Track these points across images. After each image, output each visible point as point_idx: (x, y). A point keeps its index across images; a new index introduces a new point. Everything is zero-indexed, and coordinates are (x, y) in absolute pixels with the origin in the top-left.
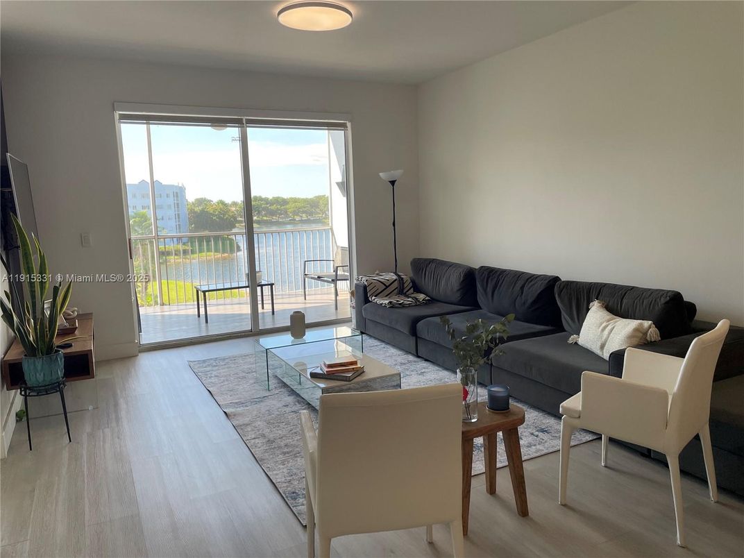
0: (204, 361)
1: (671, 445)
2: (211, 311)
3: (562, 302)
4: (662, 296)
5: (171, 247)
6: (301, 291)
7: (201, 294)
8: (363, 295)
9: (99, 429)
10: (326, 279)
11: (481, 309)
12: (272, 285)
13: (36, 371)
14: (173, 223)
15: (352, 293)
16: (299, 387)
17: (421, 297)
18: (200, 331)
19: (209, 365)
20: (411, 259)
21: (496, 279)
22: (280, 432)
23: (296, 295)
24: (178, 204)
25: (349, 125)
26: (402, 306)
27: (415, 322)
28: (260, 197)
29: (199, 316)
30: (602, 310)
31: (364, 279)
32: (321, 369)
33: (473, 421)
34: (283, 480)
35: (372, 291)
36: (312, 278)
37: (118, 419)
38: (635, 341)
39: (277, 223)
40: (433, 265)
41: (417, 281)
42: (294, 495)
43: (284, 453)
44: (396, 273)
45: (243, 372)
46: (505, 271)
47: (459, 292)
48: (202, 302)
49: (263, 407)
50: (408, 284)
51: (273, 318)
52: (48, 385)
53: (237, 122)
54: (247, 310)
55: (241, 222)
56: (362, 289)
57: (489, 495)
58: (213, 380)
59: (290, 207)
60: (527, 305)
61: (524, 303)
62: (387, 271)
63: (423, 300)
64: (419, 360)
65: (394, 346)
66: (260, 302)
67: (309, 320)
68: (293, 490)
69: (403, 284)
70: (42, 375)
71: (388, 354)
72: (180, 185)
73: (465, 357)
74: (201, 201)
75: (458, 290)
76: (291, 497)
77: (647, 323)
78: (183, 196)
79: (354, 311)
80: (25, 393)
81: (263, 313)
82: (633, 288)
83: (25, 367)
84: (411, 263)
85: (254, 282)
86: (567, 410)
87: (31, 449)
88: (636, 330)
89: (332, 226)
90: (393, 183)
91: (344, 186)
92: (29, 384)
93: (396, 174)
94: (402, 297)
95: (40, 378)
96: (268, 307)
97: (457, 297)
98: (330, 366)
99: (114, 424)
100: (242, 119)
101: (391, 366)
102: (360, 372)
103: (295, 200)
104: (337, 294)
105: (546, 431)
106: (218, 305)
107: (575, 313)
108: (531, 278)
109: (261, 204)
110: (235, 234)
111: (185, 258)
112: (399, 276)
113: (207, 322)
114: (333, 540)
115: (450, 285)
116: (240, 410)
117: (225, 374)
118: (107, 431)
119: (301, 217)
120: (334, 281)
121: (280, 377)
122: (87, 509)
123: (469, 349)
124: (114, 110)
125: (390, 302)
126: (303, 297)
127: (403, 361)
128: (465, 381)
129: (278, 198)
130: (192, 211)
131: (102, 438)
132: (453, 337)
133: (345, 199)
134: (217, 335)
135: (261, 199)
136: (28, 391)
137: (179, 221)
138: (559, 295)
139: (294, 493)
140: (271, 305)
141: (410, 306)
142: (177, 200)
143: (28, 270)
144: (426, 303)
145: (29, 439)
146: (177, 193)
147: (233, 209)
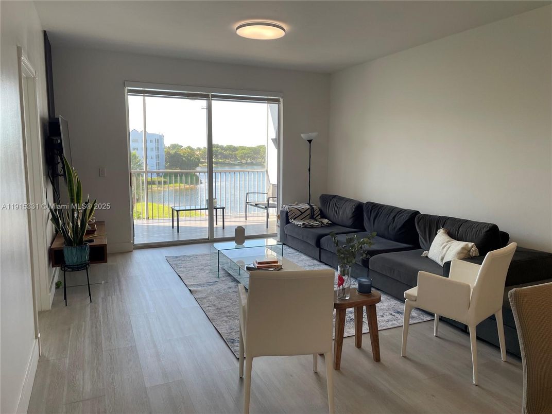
0: (177, 257)
1: (471, 320)
2: (181, 224)
3: (419, 228)
4: (484, 227)
5: (155, 178)
6: (244, 214)
8: (285, 218)
9: (108, 296)
10: (261, 206)
11: (366, 231)
12: (223, 208)
13: (72, 256)
14: (154, 161)
15: (278, 217)
16: (239, 277)
17: (326, 221)
18: (173, 238)
19: (180, 260)
20: (320, 195)
21: (376, 212)
22: (225, 303)
23: (240, 217)
24: (158, 147)
25: (281, 100)
26: (312, 227)
27: (319, 238)
28: (217, 145)
29: (173, 227)
30: (444, 235)
31: (287, 207)
32: (254, 265)
33: (347, 298)
34: (226, 332)
35: (292, 215)
36: (251, 205)
38: (462, 256)
39: (229, 165)
40: (335, 200)
41: (323, 210)
42: (233, 341)
43: (227, 316)
44: (309, 204)
45: (203, 265)
46: (383, 206)
47: (351, 220)
48: (175, 218)
49: (215, 288)
50: (317, 212)
51: (223, 231)
52: (80, 265)
53: (206, 97)
54: (206, 224)
55: (202, 162)
56: (285, 213)
57: (357, 349)
58: (182, 269)
59: (239, 153)
60: (396, 229)
61: (394, 228)
62: (303, 202)
63: (327, 223)
64: (321, 264)
65: (306, 254)
66: (215, 220)
67: (247, 233)
68: (232, 338)
69: (314, 211)
70: (76, 258)
71: (300, 259)
72: (161, 134)
73: (344, 258)
74: (174, 146)
75: (351, 218)
76: (231, 342)
77: (470, 244)
78: (163, 143)
79: (279, 229)
80: (65, 269)
81: (217, 228)
82: (467, 221)
83: (65, 252)
84: (320, 197)
85: (211, 206)
86: (409, 296)
87: (66, 305)
88: (463, 248)
89: (267, 169)
90: (310, 141)
91: (276, 141)
92: (67, 263)
93: (312, 135)
94: (313, 221)
95: (75, 260)
96: (220, 224)
97: (350, 222)
98: (259, 263)
99: (118, 293)
100: (209, 95)
101: (301, 266)
102: (279, 268)
103: (243, 148)
104: (268, 217)
105: (400, 313)
106: (185, 220)
107: (428, 236)
108: (401, 211)
109: (218, 150)
110: (200, 172)
112: (311, 206)
113: (178, 232)
114: (254, 359)
115: (346, 213)
116: (200, 289)
117: (190, 266)
119: (247, 160)
120: (267, 208)
121: (226, 269)
122: (103, 342)
123: (347, 253)
124: (125, 86)
125: (304, 224)
126: (245, 218)
127: (310, 264)
128: (343, 273)
129: (231, 146)
130: (168, 153)
131: (111, 301)
132: (337, 245)
133: (277, 150)
134: (186, 241)
135: (218, 146)
136: (66, 268)
137: (158, 160)
138: (418, 223)
139: (232, 339)
140: (222, 222)
141: (317, 227)
142: (158, 145)
143: (71, 190)
144: (329, 226)
145: (65, 299)
146: (158, 140)
147: (198, 153)
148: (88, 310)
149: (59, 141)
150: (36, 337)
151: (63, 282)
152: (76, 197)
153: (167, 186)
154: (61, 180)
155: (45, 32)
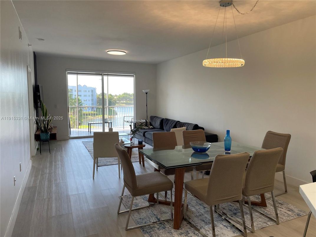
0: (87, 141)
2: (92, 130)
7: (89, 124)
9: (57, 152)
10: (129, 122)
11: (164, 130)
12: (111, 123)
13: (43, 136)
14: (90, 102)
17: (151, 127)
18: (89, 135)
21: (167, 122)
24: (93, 95)
25: (135, 76)
27: (144, 133)
29: (89, 131)
31: (136, 121)
33: (133, 146)
36: (126, 122)
37: (62, 151)
40: (155, 118)
41: (151, 123)
44: (146, 120)
47: (159, 126)
48: (90, 128)
50: (148, 123)
52: (46, 140)
55: (118, 103)
61: (171, 128)
62: (143, 119)
64: (146, 143)
70: (45, 137)
78: (95, 92)
83: (41, 135)
84: (150, 117)
87: (41, 155)
90: (147, 93)
92: (41, 139)
93: (147, 91)
94: (146, 127)
100: (102, 74)
108: (174, 121)
109: (127, 96)
111: (94, 117)
113: (91, 133)
115: (157, 124)
116: (92, 150)
117: (91, 144)
118: (59, 153)
120: (131, 123)
124: (66, 71)
130: (98, 98)
134: (92, 136)
137: (93, 102)
141: (147, 129)
142: (93, 93)
143: (43, 112)
144: (152, 128)
145: (41, 153)
146: (93, 90)
147: (115, 98)
148: (49, 156)
149: (39, 94)
150: (31, 159)
151: (40, 148)
152: (45, 115)
153: (97, 116)
154: (39, 109)
155: (34, 52)
